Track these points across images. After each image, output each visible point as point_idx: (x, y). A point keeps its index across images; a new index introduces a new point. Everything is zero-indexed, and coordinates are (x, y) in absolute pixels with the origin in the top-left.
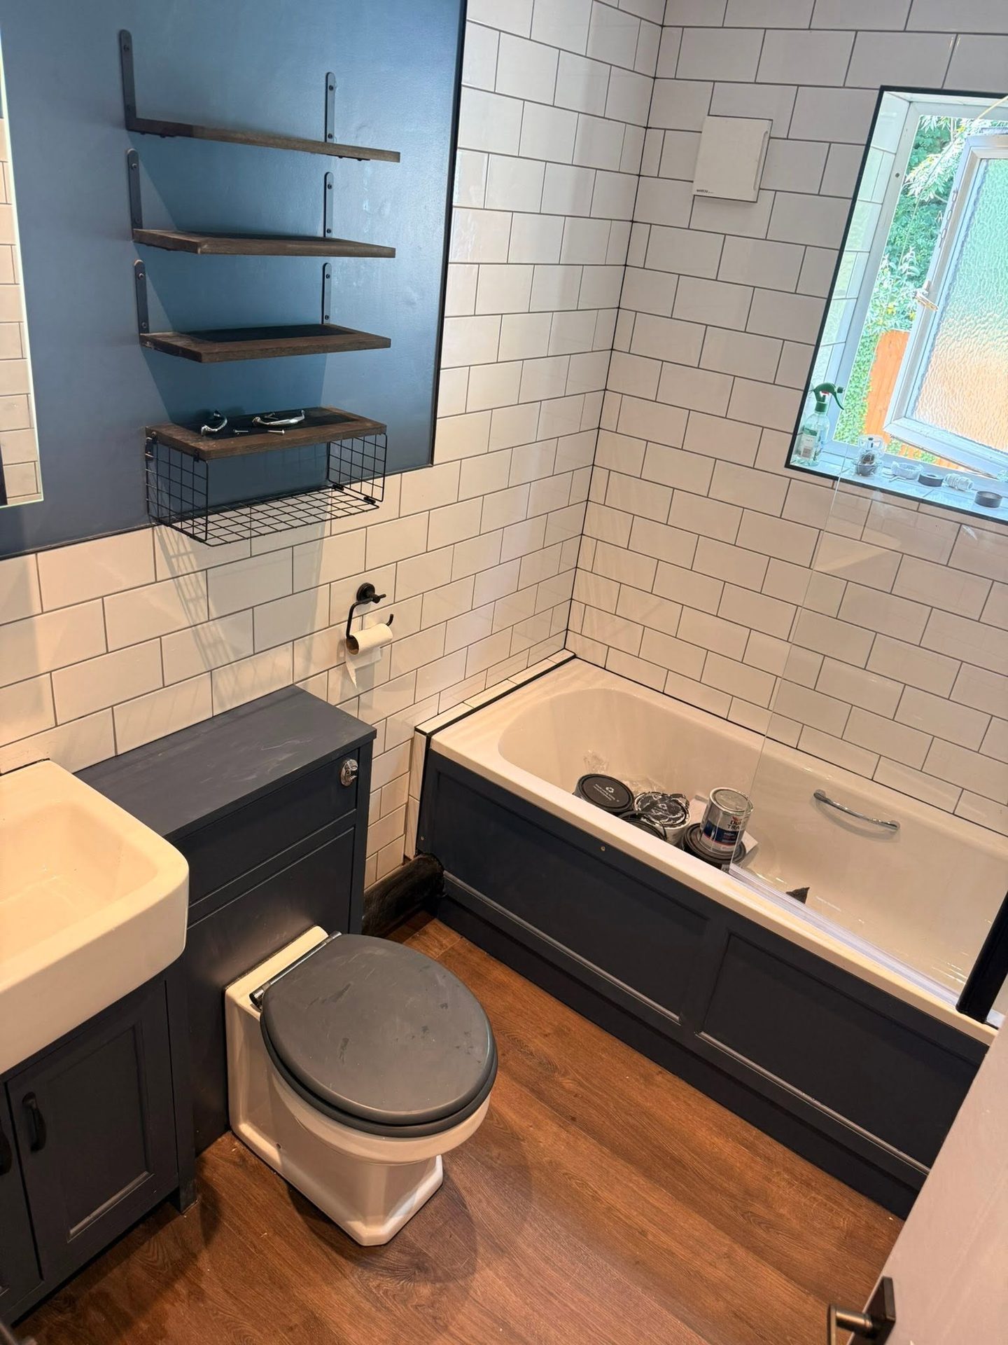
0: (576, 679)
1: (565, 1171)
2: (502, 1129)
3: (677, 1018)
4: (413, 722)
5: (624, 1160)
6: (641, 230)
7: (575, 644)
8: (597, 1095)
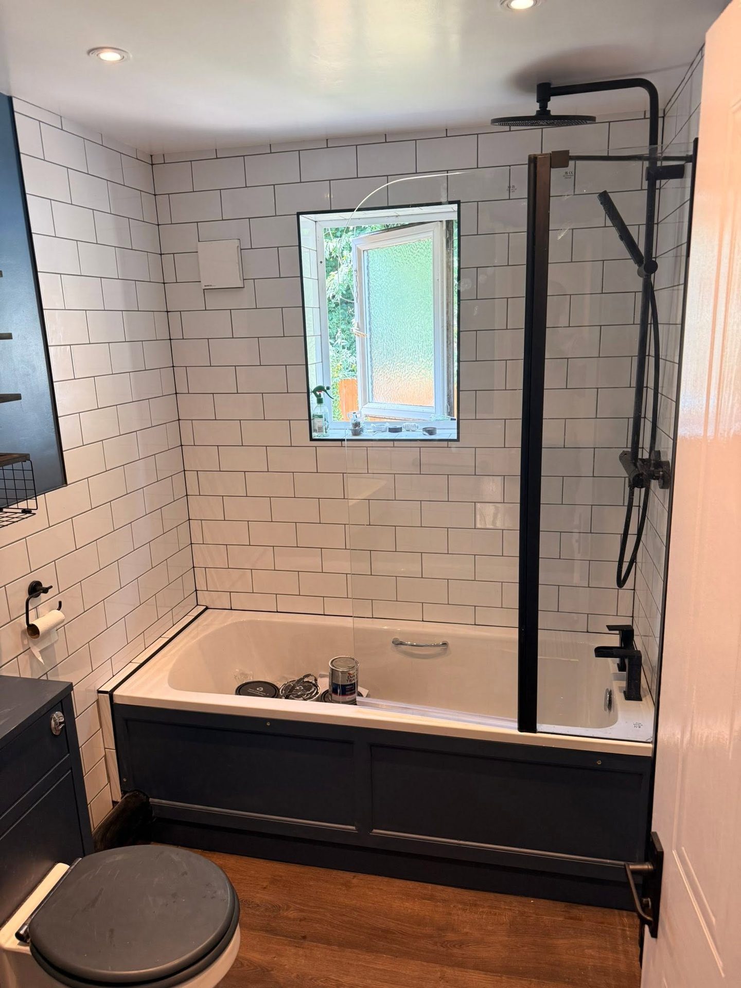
0: (213, 622)
1: (310, 977)
2: (253, 969)
3: (354, 828)
4: (95, 687)
5: (350, 948)
6: (174, 317)
7: (204, 599)
8: (315, 912)
